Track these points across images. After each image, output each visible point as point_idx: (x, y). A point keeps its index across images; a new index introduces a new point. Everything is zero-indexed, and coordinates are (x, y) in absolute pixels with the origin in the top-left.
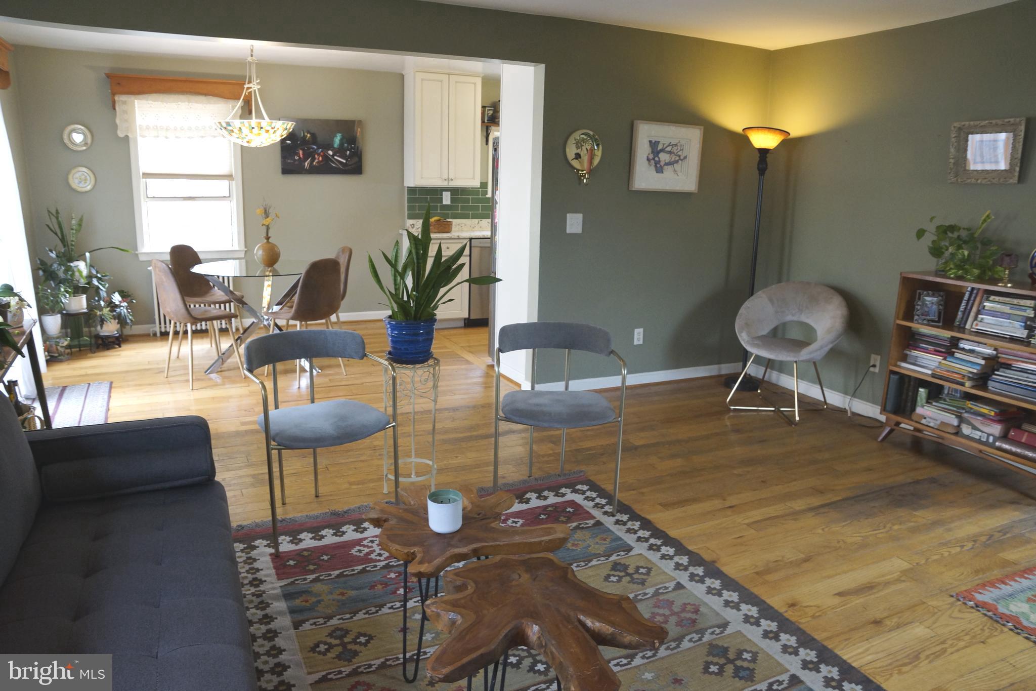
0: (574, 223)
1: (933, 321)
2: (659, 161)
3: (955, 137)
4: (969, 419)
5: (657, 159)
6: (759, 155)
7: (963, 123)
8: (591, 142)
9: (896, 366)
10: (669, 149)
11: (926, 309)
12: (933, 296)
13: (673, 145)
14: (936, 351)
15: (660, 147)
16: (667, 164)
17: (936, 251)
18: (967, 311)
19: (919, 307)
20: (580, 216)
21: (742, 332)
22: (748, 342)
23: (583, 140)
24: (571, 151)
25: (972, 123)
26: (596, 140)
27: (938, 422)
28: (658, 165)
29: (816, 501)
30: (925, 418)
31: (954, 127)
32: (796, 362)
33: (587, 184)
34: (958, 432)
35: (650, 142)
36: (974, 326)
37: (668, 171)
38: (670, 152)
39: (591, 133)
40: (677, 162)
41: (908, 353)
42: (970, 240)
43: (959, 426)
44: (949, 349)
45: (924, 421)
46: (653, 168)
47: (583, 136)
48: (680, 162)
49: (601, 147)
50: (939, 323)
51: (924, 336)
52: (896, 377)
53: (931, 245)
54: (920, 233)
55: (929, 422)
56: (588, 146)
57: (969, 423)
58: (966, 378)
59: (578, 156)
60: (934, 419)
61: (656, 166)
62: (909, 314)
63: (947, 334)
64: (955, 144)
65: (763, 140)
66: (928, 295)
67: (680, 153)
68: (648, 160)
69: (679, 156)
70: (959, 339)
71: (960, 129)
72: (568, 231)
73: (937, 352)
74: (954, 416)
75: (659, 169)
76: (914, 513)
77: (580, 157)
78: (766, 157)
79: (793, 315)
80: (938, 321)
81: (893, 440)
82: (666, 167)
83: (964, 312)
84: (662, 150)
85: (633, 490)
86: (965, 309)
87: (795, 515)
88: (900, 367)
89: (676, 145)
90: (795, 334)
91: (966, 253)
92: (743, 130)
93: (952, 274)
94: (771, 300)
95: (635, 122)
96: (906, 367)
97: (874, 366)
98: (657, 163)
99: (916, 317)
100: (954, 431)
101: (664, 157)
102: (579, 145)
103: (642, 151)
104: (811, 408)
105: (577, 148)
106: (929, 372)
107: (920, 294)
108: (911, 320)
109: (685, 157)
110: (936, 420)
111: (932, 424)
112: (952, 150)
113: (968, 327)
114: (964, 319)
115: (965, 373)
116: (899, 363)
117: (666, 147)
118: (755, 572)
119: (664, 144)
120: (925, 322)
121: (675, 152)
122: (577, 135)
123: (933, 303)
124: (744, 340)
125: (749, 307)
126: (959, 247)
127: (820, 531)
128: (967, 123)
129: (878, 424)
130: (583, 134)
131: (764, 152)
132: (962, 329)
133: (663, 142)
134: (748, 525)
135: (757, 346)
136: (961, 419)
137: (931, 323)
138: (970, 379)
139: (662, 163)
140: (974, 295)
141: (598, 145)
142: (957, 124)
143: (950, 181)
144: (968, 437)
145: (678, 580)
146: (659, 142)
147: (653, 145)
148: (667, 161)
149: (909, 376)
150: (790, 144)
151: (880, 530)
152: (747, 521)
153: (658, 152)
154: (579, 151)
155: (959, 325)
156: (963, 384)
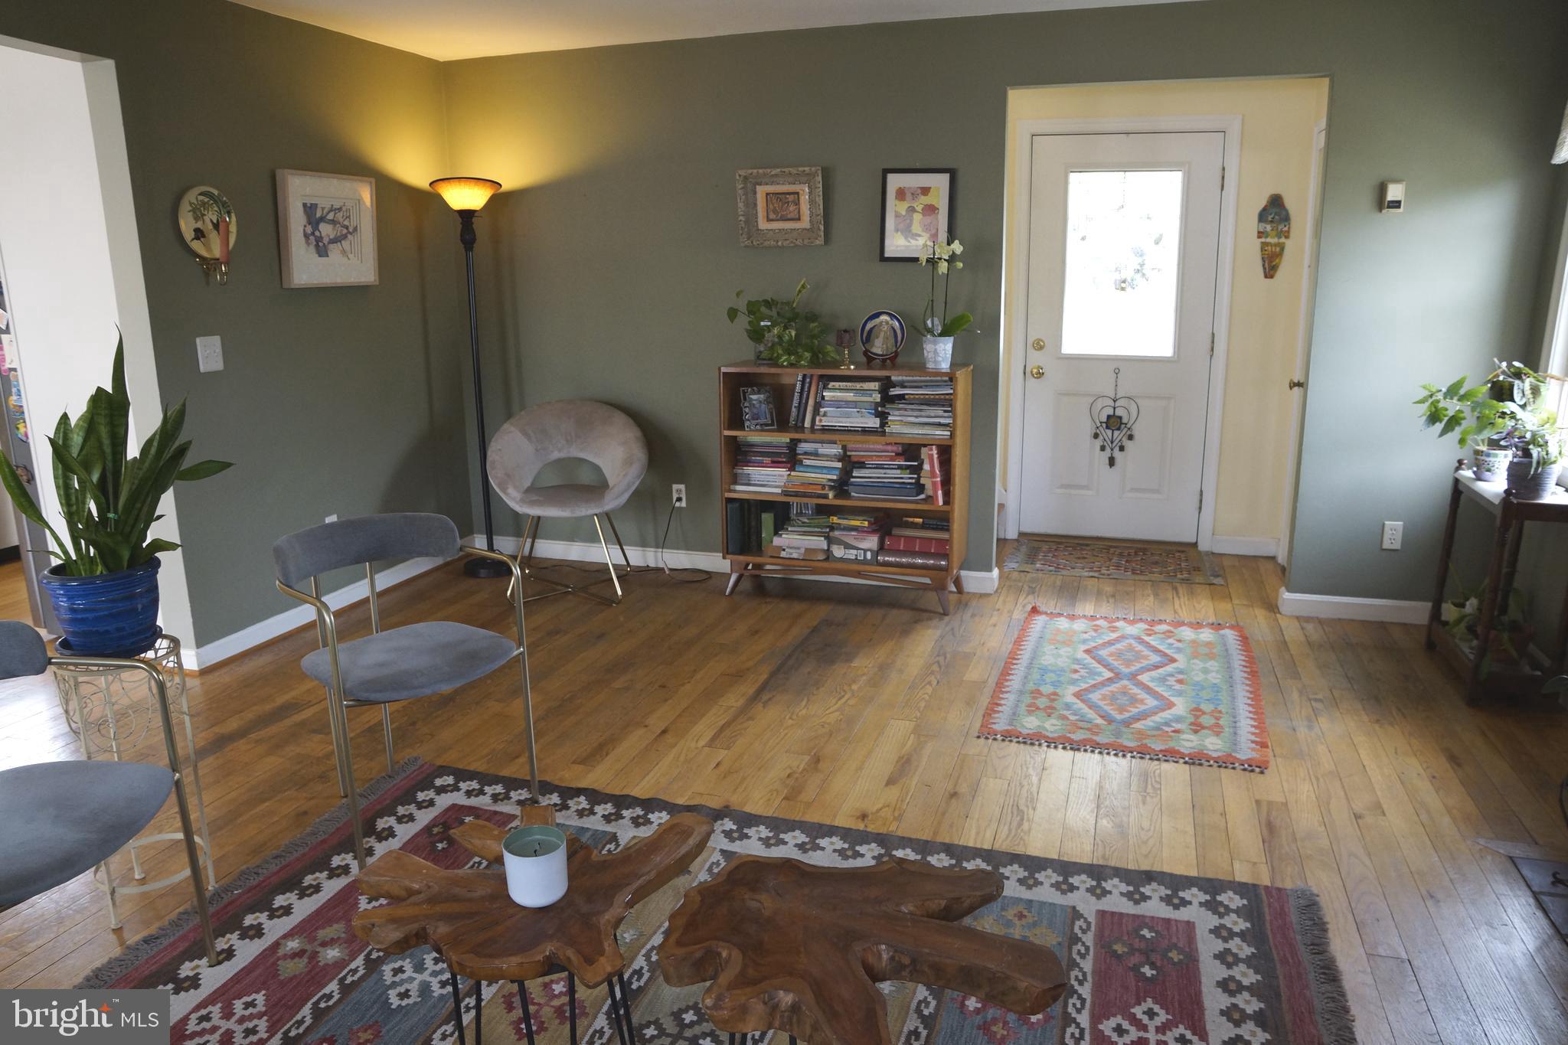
0: (209, 354)
1: (767, 425)
2: (321, 237)
3: (742, 188)
4: (839, 537)
5: (317, 233)
6: (460, 220)
7: (750, 171)
8: (216, 209)
9: (730, 491)
10: (330, 216)
11: (755, 411)
12: (759, 393)
13: (336, 209)
14: (773, 462)
15: (318, 215)
16: (333, 241)
17: (756, 335)
18: (803, 406)
19: (747, 410)
20: (216, 340)
21: (507, 488)
22: (522, 501)
23: (204, 204)
24: (187, 225)
25: (761, 171)
26: (224, 204)
27: (803, 551)
28: (321, 244)
29: (748, 688)
30: (784, 550)
31: (740, 176)
32: (596, 515)
33: (223, 284)
34: (828, 555)
35: (305, 205)
36: (817, 423)
37: (334, 250)
38: (333, 222)
39: (216, 192)
40: (345, 237)
41: (740, 471)
42: (790, 315)
43: (828, 550)
44: (791, 459)
45: (783, 554)
46: (312, 248)
47: (201, 198)
48: (349, 236)
49: (233, 215)
50: (773, 425)
51: (752, 445)
52: (737, 505)
53: (749, 328)
54: (732, 314)
55: (791, 554)
56: (211, 216)
57: (840, 542)
58: (827, 488)
59: (199, 234)
60: (795, 548)
61: (317, 246)
62: (735, 419)
63: (784, 439)
64: (743, 197)
65: (464, 198)
66: (754, 393)
67: (346, 223)
68: (306, 236)
69: (347, 228)
70: (800, 441)
71: (746, 178)
72: (202, 369)
73: (776, 464)
74: (823, 538)
75: (322, 251)
76: (852, 665)
77: (204, 236)
78: (472, 223)
79: (560, 450)
80: (772, 425)
81: (759, 588)
82: (331, 246)
83: (799, 408)
84: (322, 219)
86: (800, 403)
87: (744, 712)
88: (735, 491)
89: (340, 209)
90: (585, 477)
91: (793, 333)
92: (431, 184)
93: (784, 361)
94: (525, 434)
95: (279, 173)
96: (742, 490)
97: (679, 499)
98: (319, 239)
99: (747, 424)
100: (821, 557)
101: (326, 230)
102: (198, 213)
103: (296, 222)
104: (628, 575)
105: (196, 219)
106: (779, 491)
107: (744, 393)
108: (741, 427)
109: (355, 229)
110: (799, 548)
111: (795, 556)
112: (741, 205)
113: (807, 424)
114: (801, 417)
115: (824, 482)
116: (732, 487)
117: (328, 214)
118: (784, 799)
119: (323, 209)
120: (758, 427)
121: (341, 220)
122: (192, 196)
123: (760, 402)
124: (514, 499)
125: (500, 450)
126: (786, 328)
127: (790, 722)
128: (755, 171)
129: (705, 576)
130: (200, 194)
131: (467, 215)
132: (799, 428)
133: (324, 203)
134: (711, 743)
135: (532, 503)
136: (830, 541)
137: (764, 428)
138: (831, 488)
139: (326, 240)
140: (807, 385)
141: (229, 213)
142: (742, 173)
143: (742, 245)
144: (842, 560)
145: (719, 848)
146: (317, 205)
147: (309, 209)
148: (331, 237)
149: (747, 500)
150: (501, 200)
151: (843, 696)
152: (702, 743)
153: (317, 224)
154: (199, 225)
155: (796, 424)
156: (826, 497)
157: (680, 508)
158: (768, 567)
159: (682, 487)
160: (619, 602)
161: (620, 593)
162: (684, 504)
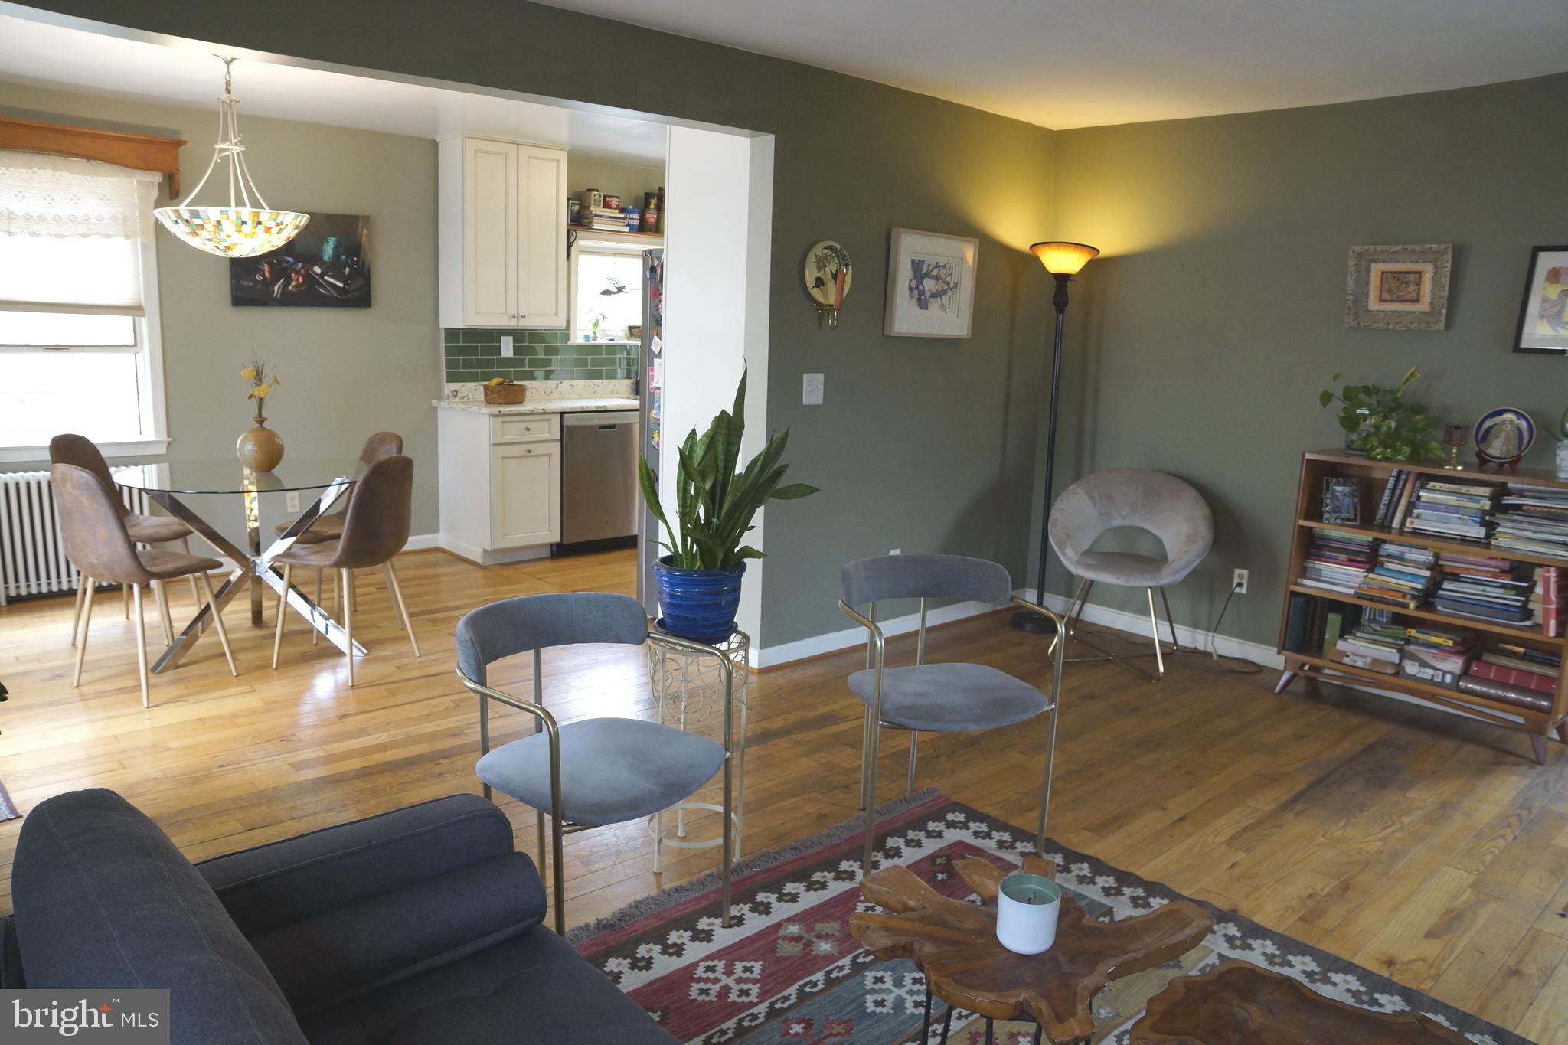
0: (813, 389)
1: (1348, 520)
2: (924, 291)
3: (1354, 265)
4: (1415, 652)
5: (921, 287)
6: (1055, 283)
7: (1366, 247)
8: (836, 261)
9: (1297, 584)
10: (934, 273)
11: (1338, 504)
12: (1345, 484)
13: (940, 266)
14: (1350, 560)
15: (924, 270)
16: (933, 296)
17: (1350, 422)
18: (1393, 504)
19: (1328, 501)
20: (820, 377)
21: (1065, 548)
22: (1078, 563)
23: (827, 256)
24: (810, 275)
25: (1379, 248)
26: (844, 257)
27: (1369, 660)
28: (923, 297)
29: (1280, 794)
30: (1348, 656)
31: (1354, 252)
32: (1150, 588)
33: (833, 328)
34: (1399, 671)
35: (913, 261)
36: (1408, 525)
37: (934, 305)
38: (937, 278)
39: (838, 246)
40: (945, 292)
41: (1311, 565)
42: (1390, 404)
43: (1400, 664)
44: (1371, 559)
45: (1346, 660)
46: (914, 301)
47: (825, 251)
48: (949, 291)
49: (850, 267)
50: (1356, 521)
51: (1330, 540)
52: (1302, 600)
53: (1342, 414)
54: (1326, 398)
55: (1355, 661)
56: (832, 267)
57: (1415, 658)
58: (1409, 597)
59: (820, 283)
60: (1361, 656)
61: (919, 299)
62: (1314, 508)
63: (1367, 537)
64: (1355, 275)
65: (1062, 262)
66: (1338, 484)
67: (948, 279)
68: (911, 289)
69: (948, 284)
70: (1384, 541)
71: (1360, 255)
72: (805, 401)
73: (1352, 562)
74: (1395, 651)
75: (923, 304)
76: (1407, 795)
77: (823, 285)
78: (1067, 287)
79: (1123, 518)
80: (1355, 520)
81: (1314, 691)
82: (932, 300)
83: (1388, 506)
84: (927, 275)
85: (1030, 810)
86: (1390, 501)
87: (1273, 819)
88: (1302, 585)
89: (944, 267)
90: (1145, 548)
91: (1393, 425)
92: (1031, 247)
93: (1378, 454)
94: (1092, 498)
95: (894, 230)
96: (1309, 585)
97: (1240, 585)
98: (922, 293)
99: (1326, 516)
100: (1390, 670)
101: (929, 285)
102: (821, 264)
103: (904, 275)
104: (1172, 653)
105: (819, 269)
106: (1352, 592)
107: (1328, 483)
108: (1319, 517)
109: (956, 285)
110: (1365, 657)
111: (1360, 664)
112: (1351, 283)
113: (1396, 524)
114: (1389, 515)
115: (1407, 590)
116: (1299, 580)
117: (932, 270)
118: (1299, 919)
119: (929, 265)
120: (1338, 521)
121: (944, 276)
122: (819, 250)
123: (1345, 495)
124: (1068, 559)
125: (1064, 509)
126: (1385, 418)
127: (1322, 840)
128: (1372, 247)
129: (1255, 669)
130: (826, 248)
131: (1062, 279)
132: (1386, 527)
133: (930, 261)
134: (1229, 842)
135: (1088, 566)
136: (1404, 655)
137: (1344, 523)
138: (1414, 597)
139: (928, 294)
140: (1401, 482)
141: (847, 265)
142: (1357, 248)
143: (1347, 325)
144: (1414, 678)
145: (1217, 951)
146: (923, 261)
147: (917, 265)
148: (933, 292)
149: (1315, 598)
150: (1098, 266)
151: (1390, 826)
152: (1220, 839)
153: (922, 279)
154: (821, 275)
155: (1383, 523)
156: (1405, 606)
157: (1240, 594)
158: (1327, 671)
159: (1245, 572)
160: (1159, 679)
161: (1162, 669)
162: (1244, 590)
